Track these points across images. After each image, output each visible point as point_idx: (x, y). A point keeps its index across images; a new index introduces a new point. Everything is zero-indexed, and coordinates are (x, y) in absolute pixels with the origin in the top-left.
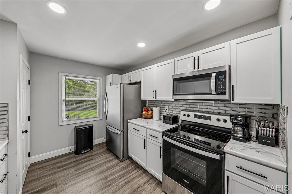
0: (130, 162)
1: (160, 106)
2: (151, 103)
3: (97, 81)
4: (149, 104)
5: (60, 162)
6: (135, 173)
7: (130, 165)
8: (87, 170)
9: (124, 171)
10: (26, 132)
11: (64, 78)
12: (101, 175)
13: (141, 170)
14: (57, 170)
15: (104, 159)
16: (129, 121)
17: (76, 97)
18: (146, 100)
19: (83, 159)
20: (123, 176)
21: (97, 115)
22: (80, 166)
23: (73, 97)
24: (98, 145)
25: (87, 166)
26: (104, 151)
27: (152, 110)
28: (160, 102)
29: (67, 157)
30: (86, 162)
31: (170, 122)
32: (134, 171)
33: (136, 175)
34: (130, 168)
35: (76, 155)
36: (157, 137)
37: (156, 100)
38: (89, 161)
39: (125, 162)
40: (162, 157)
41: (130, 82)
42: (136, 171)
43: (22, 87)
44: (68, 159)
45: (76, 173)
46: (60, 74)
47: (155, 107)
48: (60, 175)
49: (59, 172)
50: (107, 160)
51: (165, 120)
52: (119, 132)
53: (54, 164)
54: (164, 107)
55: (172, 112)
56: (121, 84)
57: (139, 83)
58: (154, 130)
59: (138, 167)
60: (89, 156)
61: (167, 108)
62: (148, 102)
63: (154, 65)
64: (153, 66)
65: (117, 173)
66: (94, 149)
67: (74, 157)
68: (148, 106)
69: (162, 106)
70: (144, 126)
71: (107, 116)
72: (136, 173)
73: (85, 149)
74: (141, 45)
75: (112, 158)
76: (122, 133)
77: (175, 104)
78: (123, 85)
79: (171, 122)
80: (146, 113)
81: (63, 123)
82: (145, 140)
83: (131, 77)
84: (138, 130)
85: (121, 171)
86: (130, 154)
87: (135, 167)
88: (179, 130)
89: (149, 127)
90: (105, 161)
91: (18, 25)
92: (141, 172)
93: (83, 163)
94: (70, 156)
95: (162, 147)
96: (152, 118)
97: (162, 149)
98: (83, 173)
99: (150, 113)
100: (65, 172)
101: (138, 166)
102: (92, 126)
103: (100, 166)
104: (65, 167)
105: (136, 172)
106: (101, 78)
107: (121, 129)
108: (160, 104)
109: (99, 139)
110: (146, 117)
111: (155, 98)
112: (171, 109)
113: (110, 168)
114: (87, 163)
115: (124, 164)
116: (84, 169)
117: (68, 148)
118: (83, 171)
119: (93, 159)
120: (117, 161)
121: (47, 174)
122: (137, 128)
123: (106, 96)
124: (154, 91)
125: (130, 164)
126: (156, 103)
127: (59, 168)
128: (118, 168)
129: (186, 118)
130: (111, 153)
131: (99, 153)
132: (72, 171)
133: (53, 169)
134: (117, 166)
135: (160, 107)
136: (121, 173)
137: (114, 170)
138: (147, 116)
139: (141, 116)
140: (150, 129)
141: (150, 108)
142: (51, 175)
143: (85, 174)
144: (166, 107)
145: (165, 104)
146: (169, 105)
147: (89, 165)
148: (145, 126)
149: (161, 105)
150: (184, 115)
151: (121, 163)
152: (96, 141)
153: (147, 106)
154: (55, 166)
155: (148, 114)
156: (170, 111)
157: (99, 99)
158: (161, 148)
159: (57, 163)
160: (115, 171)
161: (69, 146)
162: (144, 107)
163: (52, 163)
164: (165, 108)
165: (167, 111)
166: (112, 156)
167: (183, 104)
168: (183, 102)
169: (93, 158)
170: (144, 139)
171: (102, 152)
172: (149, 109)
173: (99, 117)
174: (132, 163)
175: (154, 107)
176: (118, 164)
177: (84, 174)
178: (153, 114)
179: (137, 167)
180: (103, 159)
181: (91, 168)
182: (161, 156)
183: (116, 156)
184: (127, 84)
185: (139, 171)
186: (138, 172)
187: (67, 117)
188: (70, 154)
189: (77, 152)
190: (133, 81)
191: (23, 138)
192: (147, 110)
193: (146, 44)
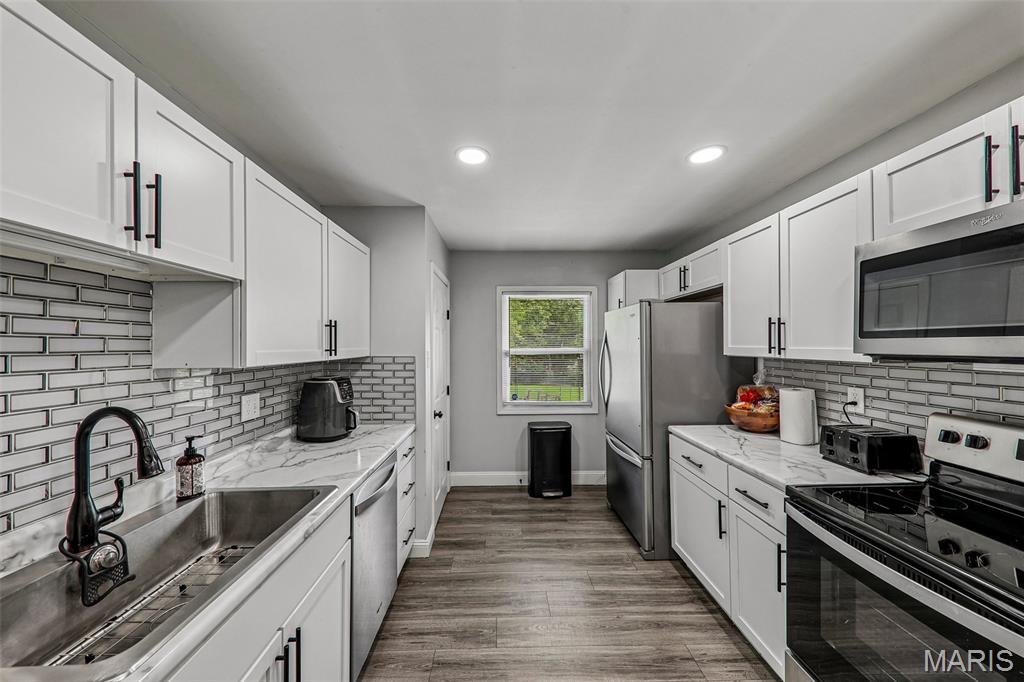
0: (676, 573)
1: (819, 386)
2: (776, 368)
3: (585, 297)
4: (768, 375)
5: (499, 501)
6: (685, 613)
7: (675, 581)
8: (549, 541)
9: (646, 589)
10: (440, 415)
11: (506, 297)
12: (577, 568)
13: (711, 612)
14: (490, 516)
15: (597, 531)
16: (672, 428)
17: (554, 346)
18: (755, 359)
19: (545, 511)
20: (642, 602)
21: (585, 399)
22: (535, 526)
23: (546, 346)
24: (587, 488)
25: (549, 531)
26: (599, 511)
27: (777, 400)
28: (822, 368)
29: (513, 495)
30: (550, 521)
31: (855, 460)
32: (682, 603)
33: (690, 620)
34: (673, 590)
35: (531, 496)
36: (766, 506)
37: (782, 356)
38: (557, 520)
39: (658, 563)
40: (784, 588)
41: (684, 293)
42: (691, 608)
43: (434, 326)
44: (514, 500)
45: (525, 538)
46: (500, 289)
47: (790, 386)
48: (493, 529)
49: (494, 520)
50: (602, 537)
51: (832, 445)
52: (637, 460)
53: (487, 501)
54: (841, 388)
55: (882, 415)
56: (641, 301)
57: (715, 294)
58: (755, 475)
59: (704, 602)
60: (559, 510)
61: (855, 393)
62: (765, 367)
63: (777, 214)
64: (772, 220)
65: (624, 583)
66: (575, 495)
67: (526, 499)
68: (766, 383)
69: (827, 387)
70: (720, 453)
71: (607, 405)
72: (691, 613)
73: (551, 488)
74: (706, 156)
75: (619, 537)
76: (647, 464)
77: (902, 379)
78: (650, 305)
79: (863, 457)
80: (744, 408)
81: (506, 408)
82: (720, 506)
83: (690, 274)
84: (701, 466)
85: (639, 584)
86: (676, 545)
87: (689, 594)
88: (921, 509)
89: (739, 460)
90: (599, 537)
91: (427, 208)
92: (708, 618)
93: (542, 520)
94: (518, 495)
95: (784, 547)
96: (775, 430)
97: (784, 556)
98: (538, 544)
99: (763, 408)
100: (504, 527)
101: (705, 596)
102: (569, 430)
103: (582, 543)
104: (505, 516)
105: (692, 610)
106: (594, 289)
107: (643, 452)
108: (821, 377)
109: (588, 472)
110: (747, 424)
111: (780, 349)
112: (876, 404)
113: (606, 560)
114: (550, 525)
115: (653, 570)
116: (542, 537)
117: (514, 474)
118: (540, 541)
119: (565, 521)
120: (632, 551)
121: (473, 516)
122: (698, 456)
123: (606, 341)
124: (775, 320)
125: (675, 578)
126: (799, 370)
127: (495, 512)
128: (630, 572)
129: (960, 455)
130: (620, 524)
131: (585, 512)
132: (517, 529)
133: (484, 511)
134: (627, 565)
135: (817, 391)
136: (635, 589)
137: (617, 572)
138: (748, 419)
139: (724, 419)
140: (741, 468)
141: (770, 389)
142: (479, 520)
143: (542, 549)
144: (850, 390)
145: (847, 379)
146: (866, 381)
147: (556, 530)
148: (724, 454)
149: (824, 381)
150: (949, 437)
151: (645, 564)
152: (581, 476)
153: (758, 384)
154: (488, 506)
155: (756, 415)
156: (872, 413)
157: (589, 352)
158: (780, 551)
159: (491, 501)
160: (620, 577)
161: (517, 470)
162: (747, 384)
163: (484, 498)
164: (846, 394)
165: (860, 409)
166: (621, 533)
167: (953, 383)
168: (953, 370)
169: (568, 518)
170: (720, 502)
171: (592, 512)
172: (767, 394)
173: (591, 406)
174: (684, 578)
175: (787, 386)
176: (633, 560)
177: (540, 546)
178: (779, 416)
179: (699, 599)
180: (592, 531)
181: (558, 541)
182: (780, 584)
183: (629, 537)
184: (667, 301)
185: (704, 613)
186: (699, 613)
187: (514, 397)
188: (520, 489)
189: (534, 490)
190: (695, 286)
191: (437, 427)
192: (756, 398)
193: (725, 148)
